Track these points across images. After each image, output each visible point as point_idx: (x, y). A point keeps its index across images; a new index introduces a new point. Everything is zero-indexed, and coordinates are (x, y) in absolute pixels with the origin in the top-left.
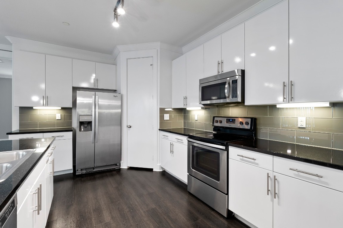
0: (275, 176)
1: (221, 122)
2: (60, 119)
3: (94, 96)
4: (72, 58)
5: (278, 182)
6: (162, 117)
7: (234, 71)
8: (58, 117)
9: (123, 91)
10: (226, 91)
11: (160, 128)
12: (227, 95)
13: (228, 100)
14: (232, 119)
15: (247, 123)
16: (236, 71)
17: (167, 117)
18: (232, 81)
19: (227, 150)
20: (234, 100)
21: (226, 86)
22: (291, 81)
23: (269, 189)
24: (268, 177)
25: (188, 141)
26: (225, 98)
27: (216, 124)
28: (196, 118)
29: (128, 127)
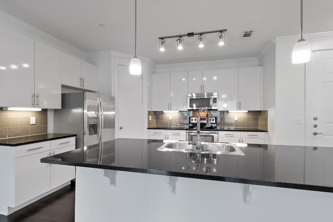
0: (242, 139)
2: (35, 123)
3: (99, 99)
8: (33, 120)
10: (211, 103)
12: (211, 105)
13: (210, 108)
15: (213, 120)
17: (150, 118)
18: (213, 98)
21: (211, 100)
22: (240, 102)
24: (239, 140)
28: (170, 118)
29: (119, 128)
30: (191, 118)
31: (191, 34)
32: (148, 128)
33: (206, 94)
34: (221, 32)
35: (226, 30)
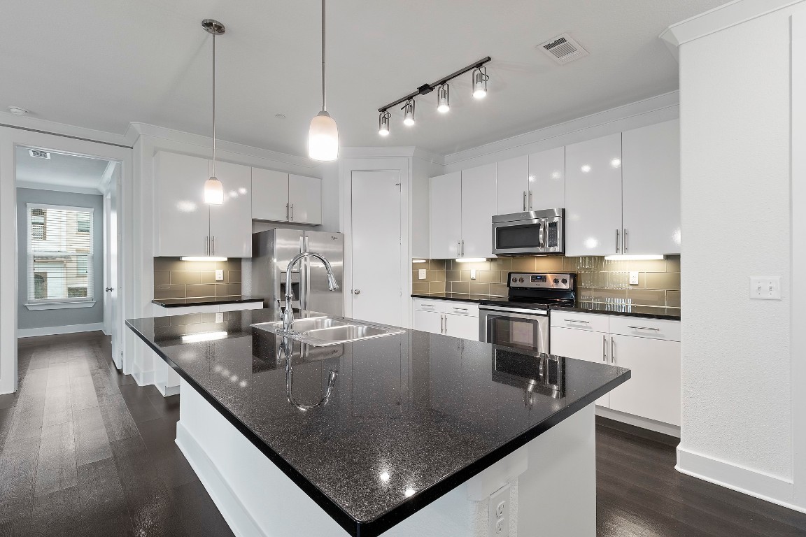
0: (612, 338)
1: (522, 280)
2: (222, 279)
3: (302, 238)
4: (251, 166)
5: (615, 345)
6: (416, 275)
7: (552, 211)
8: (219, 275)
9: (344, 228)
10: (541, 236)
11: (413, 292)
12: (541, 241)
13: (541, 250)
14: (541, 276)
15: (564, 281)
16: (555, 210)
17: (423, 274)
18: (549, 224)
19: (548, 315)
20: (552, 250)
21: (541, 229)
22: (625, 230)
23: (606, 354)
24: (604, 340)
25: (480, 309)
26: (539, 245)
27: (513, 284)
28: (473, 275)
29: (354, 293)
30: (513, 276)
31: (425, 89)
32: (412, 296)
33: (533, 215)
34: (479, 65)
35: (489, 59)
